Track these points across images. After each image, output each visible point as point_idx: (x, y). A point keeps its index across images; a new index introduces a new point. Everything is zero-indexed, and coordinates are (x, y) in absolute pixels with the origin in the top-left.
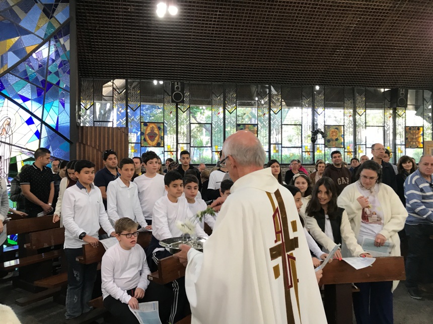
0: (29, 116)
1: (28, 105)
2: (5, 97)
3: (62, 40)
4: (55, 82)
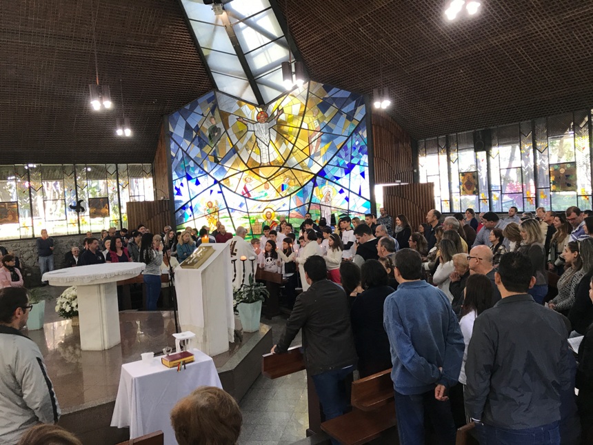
0: (340, 188)
1: (339, 181)
2: (327, 179)
3: (360, 132)
4: (356, 163)
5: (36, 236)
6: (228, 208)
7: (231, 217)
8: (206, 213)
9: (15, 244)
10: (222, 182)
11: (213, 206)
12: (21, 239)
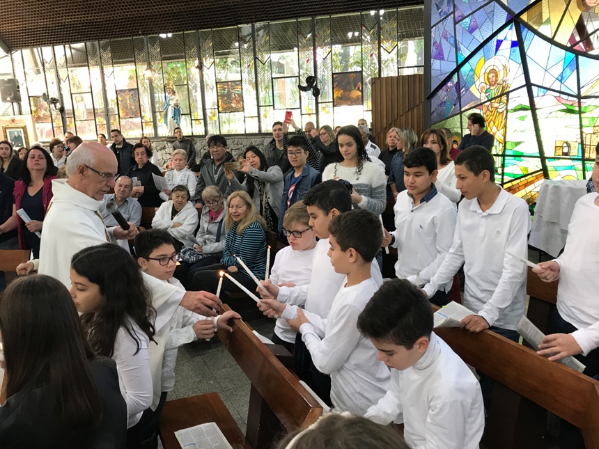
5: (263, 132)
6: (529, 85)
7: (533, 108)
8: (484, 99)
9: (236, 141)
10: (524, 17)
11: (500, 80)
12: (246, 135)
